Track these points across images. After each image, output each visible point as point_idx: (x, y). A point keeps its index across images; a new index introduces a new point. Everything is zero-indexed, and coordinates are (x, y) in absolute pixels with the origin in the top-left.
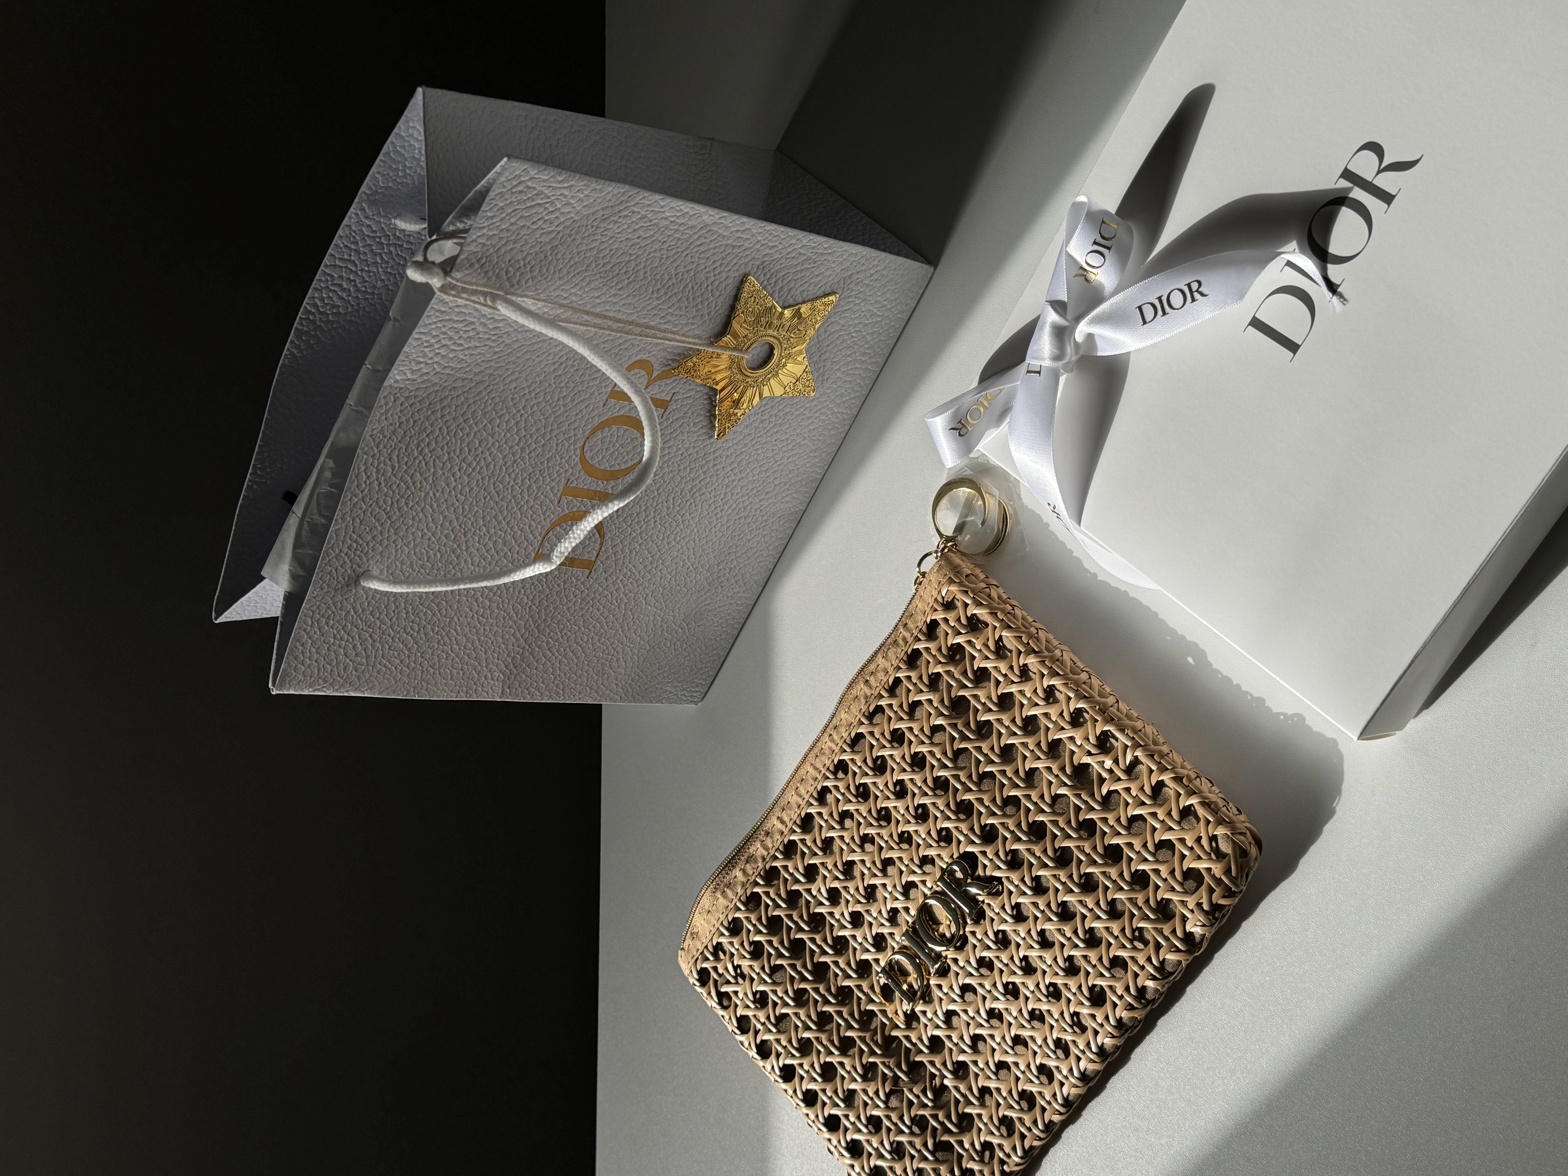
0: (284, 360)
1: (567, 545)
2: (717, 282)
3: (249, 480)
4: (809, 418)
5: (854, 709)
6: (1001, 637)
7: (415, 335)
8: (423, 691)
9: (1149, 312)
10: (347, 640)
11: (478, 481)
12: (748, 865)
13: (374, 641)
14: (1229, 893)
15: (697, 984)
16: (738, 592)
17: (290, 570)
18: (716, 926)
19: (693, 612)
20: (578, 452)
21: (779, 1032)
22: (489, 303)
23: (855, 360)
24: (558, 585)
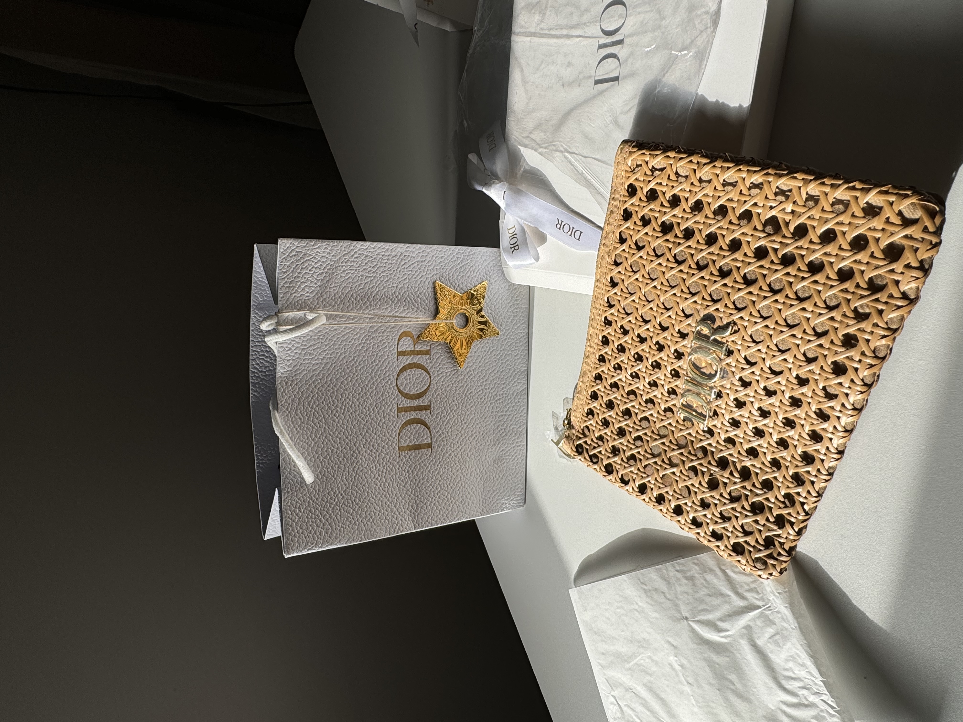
0: (252, 400)
10: (315, 518)
11: (349, 415)
13: (330, 515)
16: (515, 440)
20: (396, 388)
23: (513, 305)
24: (418, 460)
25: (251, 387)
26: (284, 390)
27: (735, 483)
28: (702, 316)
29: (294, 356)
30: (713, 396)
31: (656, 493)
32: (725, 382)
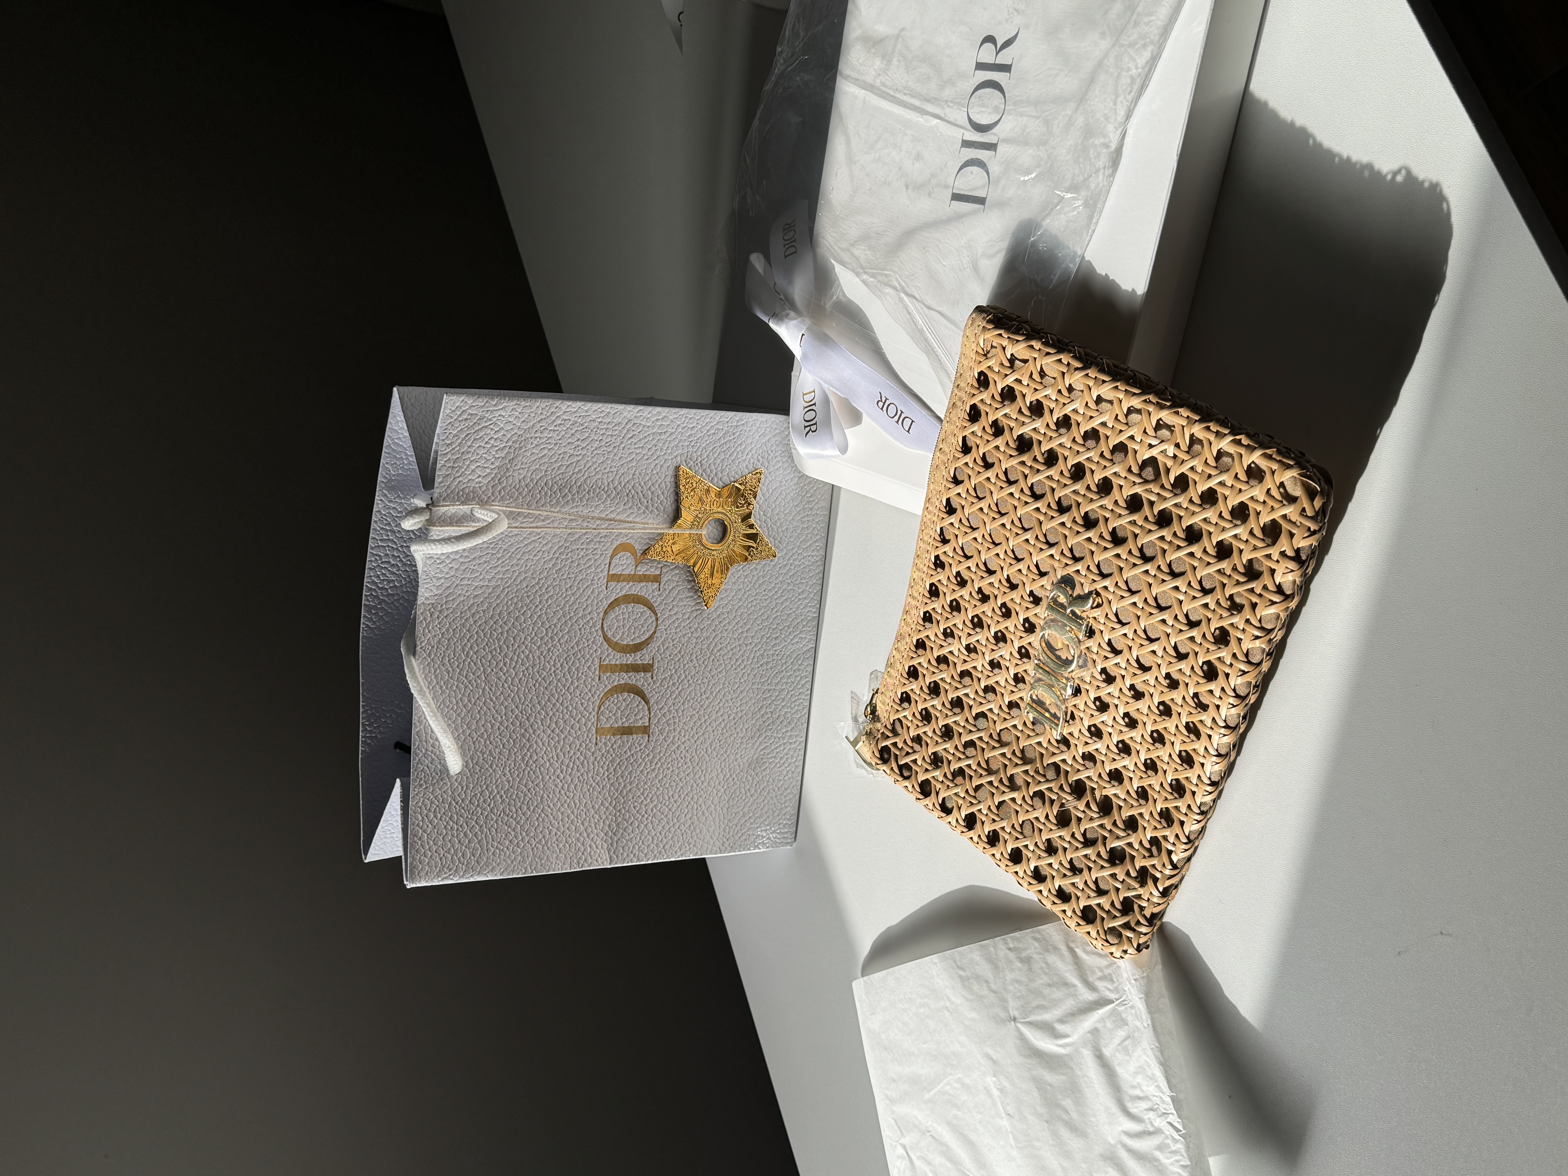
0: (363, 633)
3: (362, 737)
8: (539, 867)
10: (458, 830)
11: (523, 672)
13: (481, 827)
16: (787, 732)
19: (755, 758)
20: (600, 632)
24: (625, 752)
25: (362, 613)
26: (428, 625)
27: (1091, 819)
28: (1059, 577)
29: (447, 573)
30: (1069, 691)
31: (987, 828)
32: (1084, 673)
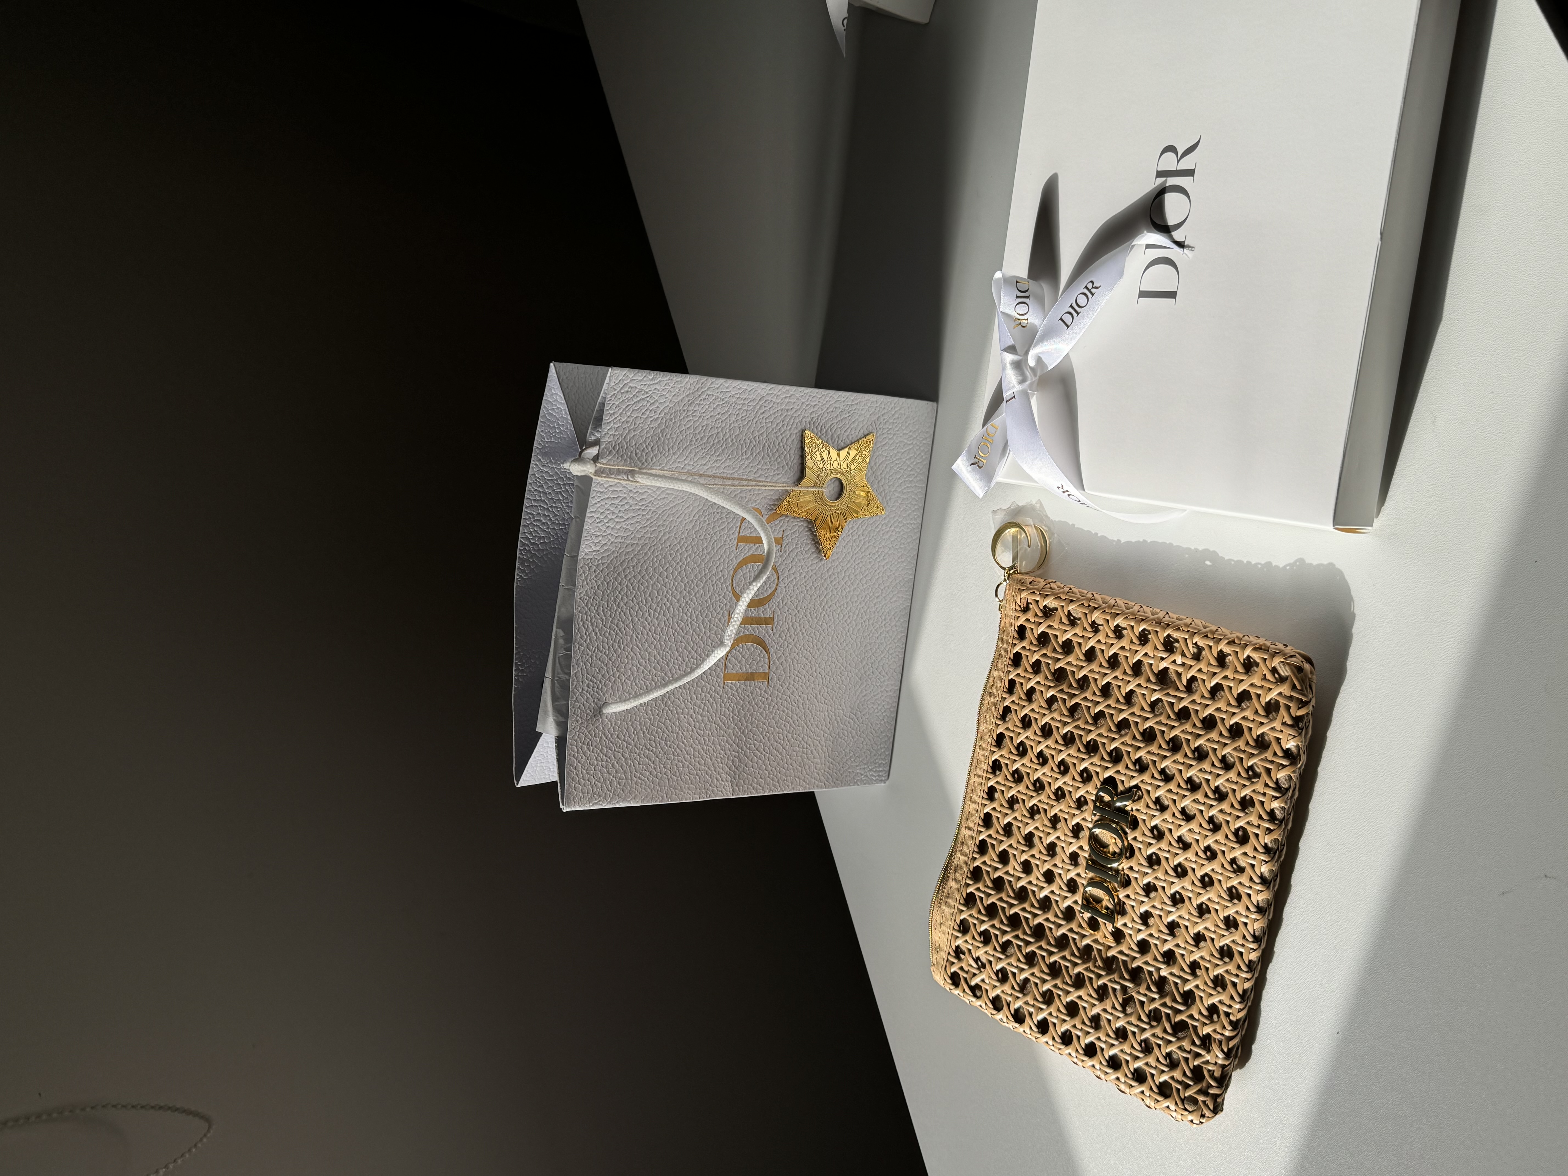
0: (517, 583)
1: (731, 628)
2: (785, 439)
3: (516, 676)
4: (888, 532)
5: (990, 719)
6: (1069, 611)
7: (588, 515)
8: (674, 796)
9: (1068, 319)
10: (607, 761)
11: (665, 622)
12: (957, 874)
13: (626, 759)
14: (1302, 704)
15: (952, 987)
16: (884, 681)
17: (554, 720)
18: (950, 933)
19: (856, 704)
20: (730, 588)
21: (1025, 995)
22: (630, 479)
23: (904, 481)
24: (748, 696)
25: (517, 565)
26: (586, 578)
